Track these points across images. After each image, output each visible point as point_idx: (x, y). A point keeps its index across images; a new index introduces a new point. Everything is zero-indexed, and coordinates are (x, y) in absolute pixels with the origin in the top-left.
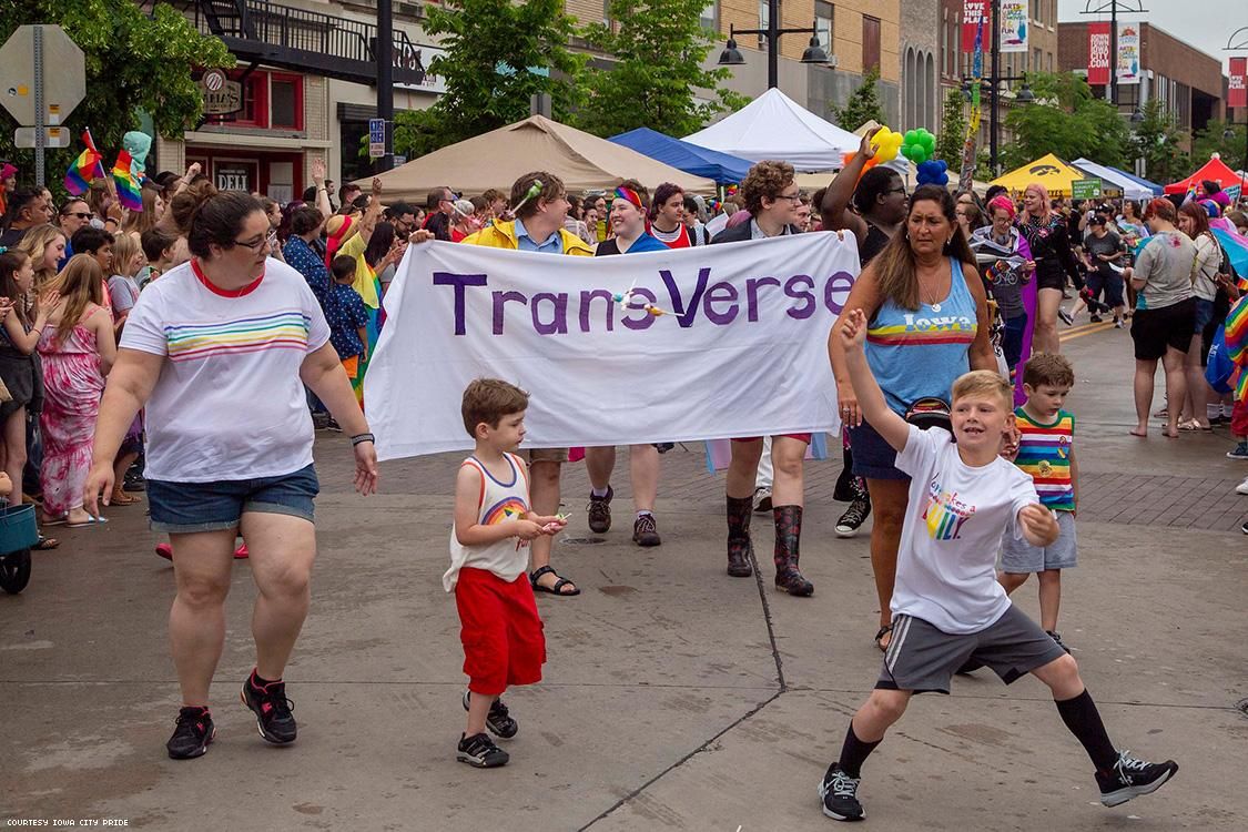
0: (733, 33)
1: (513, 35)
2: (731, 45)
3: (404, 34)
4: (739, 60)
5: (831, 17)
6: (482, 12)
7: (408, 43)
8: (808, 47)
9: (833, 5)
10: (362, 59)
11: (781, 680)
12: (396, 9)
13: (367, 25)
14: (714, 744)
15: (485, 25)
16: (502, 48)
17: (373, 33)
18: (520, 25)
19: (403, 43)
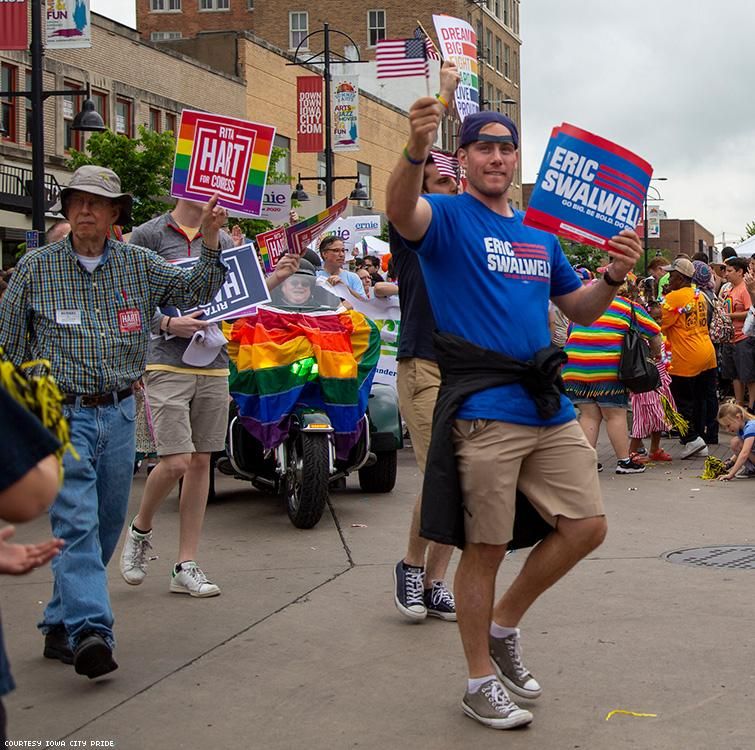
0: (300, 179)
1: (137, 172)
2: (299, 187)
3: (53, 177)
4: (304, 197)
5: (369, 174)
6: (113, 156)
7: (56, 184)
8: (354, 188)
9: (370, 166)
10: (20, 194)
11: (350, 561)
12: (46, 160)
13: (23, 170)
14: (304, 598)
15: (116, 165)
16: (129, 182)
17: (29, 176)
18: (143, 165)
19: (51, 184)
